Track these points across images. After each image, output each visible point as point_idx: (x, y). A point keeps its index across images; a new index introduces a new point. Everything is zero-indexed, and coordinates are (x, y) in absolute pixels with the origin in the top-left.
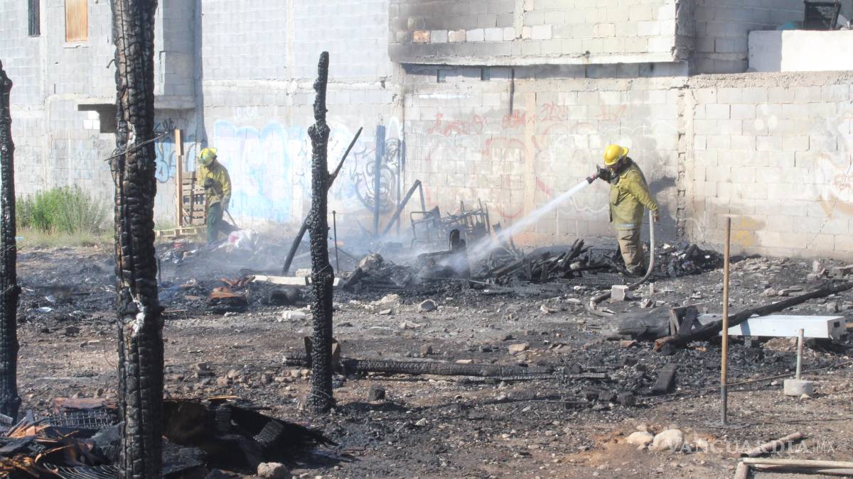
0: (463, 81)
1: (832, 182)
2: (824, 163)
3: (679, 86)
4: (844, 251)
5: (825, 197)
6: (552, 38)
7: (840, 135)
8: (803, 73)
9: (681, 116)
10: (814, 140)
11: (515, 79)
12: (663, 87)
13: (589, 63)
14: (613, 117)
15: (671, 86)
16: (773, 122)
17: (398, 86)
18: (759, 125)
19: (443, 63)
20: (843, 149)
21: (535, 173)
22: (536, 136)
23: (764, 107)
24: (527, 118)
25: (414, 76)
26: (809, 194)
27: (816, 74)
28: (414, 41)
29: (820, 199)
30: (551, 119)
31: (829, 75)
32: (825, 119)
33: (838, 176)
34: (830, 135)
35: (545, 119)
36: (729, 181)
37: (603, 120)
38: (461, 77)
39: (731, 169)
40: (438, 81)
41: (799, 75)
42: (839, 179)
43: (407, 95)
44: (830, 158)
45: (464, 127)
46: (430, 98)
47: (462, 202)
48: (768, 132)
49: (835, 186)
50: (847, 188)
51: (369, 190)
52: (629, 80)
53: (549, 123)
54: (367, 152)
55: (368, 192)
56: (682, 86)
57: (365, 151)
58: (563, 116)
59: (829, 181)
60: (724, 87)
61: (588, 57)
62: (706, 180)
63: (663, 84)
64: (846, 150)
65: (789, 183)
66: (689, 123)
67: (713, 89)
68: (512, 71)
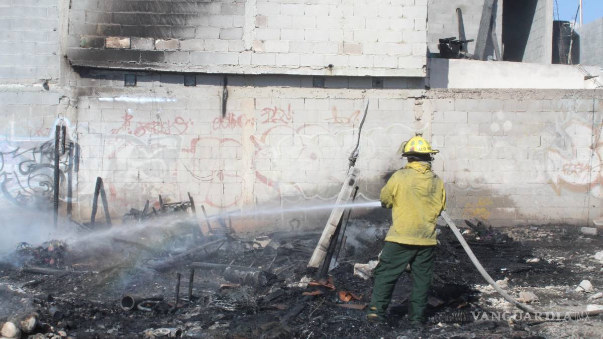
0: (160, 86)
1: (561, 169)
2: (553, 156)
3: (417, 96)
4: (572, 219)
5: (555, 180)
6: (289, 52)
7: (567, 136)
8: (534, 89)
9: (419, 120)
10: (545, 139)
11: (228, 87)
12: (400, 97)
13: (333, 75)
14: (345, 121)
15: (408, 96)
16: (508, 125)
17: (69, 89)
18: (495, 127)
19: (147, 68)
20: (570, 145)
21: (254, 168)
22: (255, 136)
23: (500, 115)
24: (244, 120)
25: (93, 80)
26: (540, 178)
27: (545, 91)
28: (107, 47)
29: (550, 183)
30: (273, 121)
31: (558, 92)
32: (554, 124)
33: (566, 165)
34: (559, 135)
35: (267, 121)
36: (466, 170)
37: (335, 123)
38: (158, 83)
39: (468, 161)
40: (125, 85)
41: (531, 91)
42: (567, 167)
43: (82, 98)
44: (559, 153)
45: (162, 127)
46: (115, 101)
47: (160, 196)
48: (502, 134)
49: (563, 172)
50: (574, 173)
51: (23, 188)
52: (363, 90)
53: (271, 125)
54: (20, 151)
55: (22, 190)
56: (420, 96)
57: (17, 150)
58: (288, 119)
59: (558, 169)
60: (462, 98)
61: (331, 70)
62: (443, 171)
63: (400, 95)
64: (572, 146)
65: (523, 171)
66: (427, 125)
67: (451, 100)
68: (225, 79)
